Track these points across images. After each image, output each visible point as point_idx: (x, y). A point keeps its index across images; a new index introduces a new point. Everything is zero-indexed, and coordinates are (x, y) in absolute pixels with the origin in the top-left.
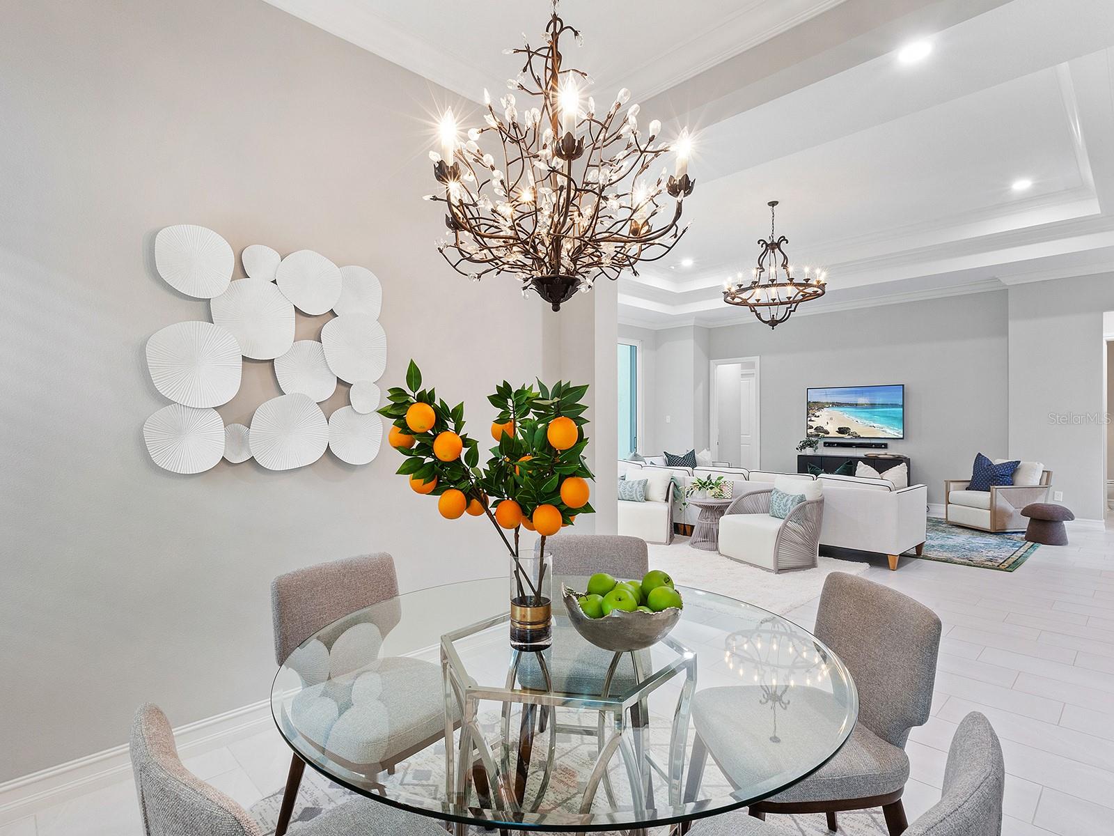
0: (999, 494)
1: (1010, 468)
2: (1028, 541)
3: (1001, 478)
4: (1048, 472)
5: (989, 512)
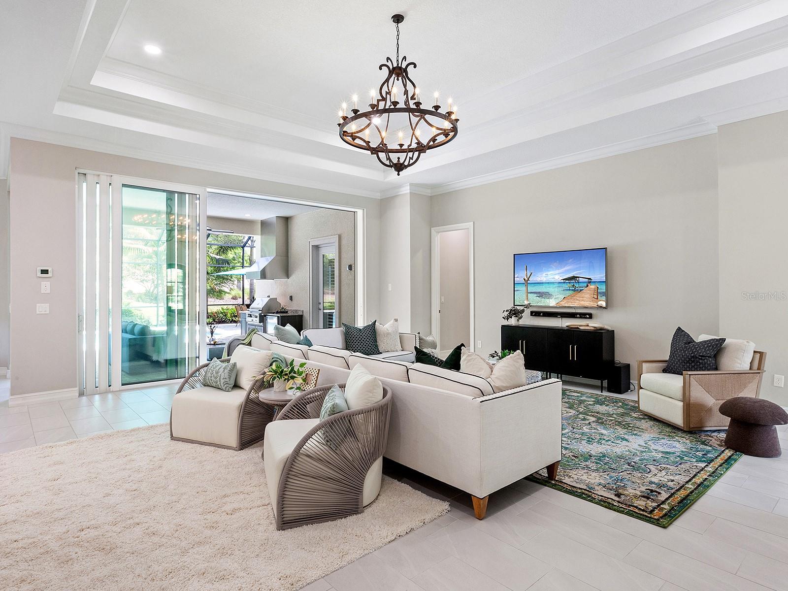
0: (693, 382)
1: (713, 347)
2: (727, 449)
3: (701, 359)
4: (761, 354)
5: (681, 404)
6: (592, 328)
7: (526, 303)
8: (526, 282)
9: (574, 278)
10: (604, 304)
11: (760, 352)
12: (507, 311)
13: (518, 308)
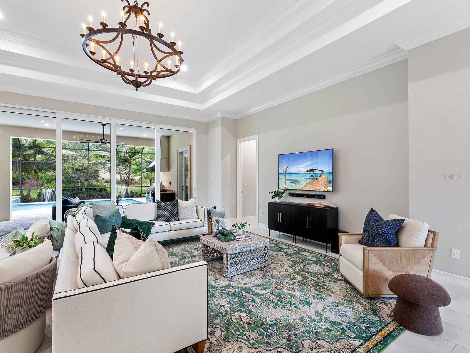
0: (371, 256)
1: (394, 226)
2: (393, 320)
3: (384, 236)
4: (434, 233)
5: (362, 274)
6: (322, 206)
7: (285, 187)
8: (285, 173)
9: (312, 170)
10: (331, 189)
11: (433, 232)
12: (272, 193)
13: (280, 190)
